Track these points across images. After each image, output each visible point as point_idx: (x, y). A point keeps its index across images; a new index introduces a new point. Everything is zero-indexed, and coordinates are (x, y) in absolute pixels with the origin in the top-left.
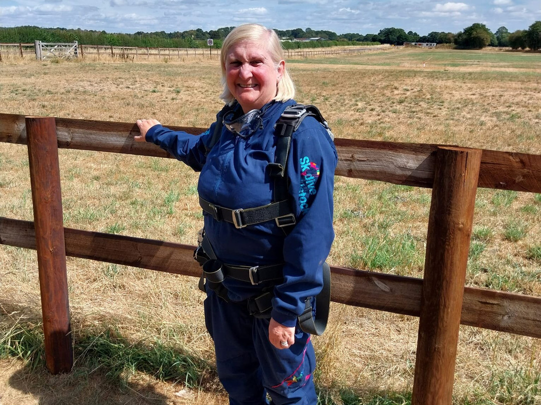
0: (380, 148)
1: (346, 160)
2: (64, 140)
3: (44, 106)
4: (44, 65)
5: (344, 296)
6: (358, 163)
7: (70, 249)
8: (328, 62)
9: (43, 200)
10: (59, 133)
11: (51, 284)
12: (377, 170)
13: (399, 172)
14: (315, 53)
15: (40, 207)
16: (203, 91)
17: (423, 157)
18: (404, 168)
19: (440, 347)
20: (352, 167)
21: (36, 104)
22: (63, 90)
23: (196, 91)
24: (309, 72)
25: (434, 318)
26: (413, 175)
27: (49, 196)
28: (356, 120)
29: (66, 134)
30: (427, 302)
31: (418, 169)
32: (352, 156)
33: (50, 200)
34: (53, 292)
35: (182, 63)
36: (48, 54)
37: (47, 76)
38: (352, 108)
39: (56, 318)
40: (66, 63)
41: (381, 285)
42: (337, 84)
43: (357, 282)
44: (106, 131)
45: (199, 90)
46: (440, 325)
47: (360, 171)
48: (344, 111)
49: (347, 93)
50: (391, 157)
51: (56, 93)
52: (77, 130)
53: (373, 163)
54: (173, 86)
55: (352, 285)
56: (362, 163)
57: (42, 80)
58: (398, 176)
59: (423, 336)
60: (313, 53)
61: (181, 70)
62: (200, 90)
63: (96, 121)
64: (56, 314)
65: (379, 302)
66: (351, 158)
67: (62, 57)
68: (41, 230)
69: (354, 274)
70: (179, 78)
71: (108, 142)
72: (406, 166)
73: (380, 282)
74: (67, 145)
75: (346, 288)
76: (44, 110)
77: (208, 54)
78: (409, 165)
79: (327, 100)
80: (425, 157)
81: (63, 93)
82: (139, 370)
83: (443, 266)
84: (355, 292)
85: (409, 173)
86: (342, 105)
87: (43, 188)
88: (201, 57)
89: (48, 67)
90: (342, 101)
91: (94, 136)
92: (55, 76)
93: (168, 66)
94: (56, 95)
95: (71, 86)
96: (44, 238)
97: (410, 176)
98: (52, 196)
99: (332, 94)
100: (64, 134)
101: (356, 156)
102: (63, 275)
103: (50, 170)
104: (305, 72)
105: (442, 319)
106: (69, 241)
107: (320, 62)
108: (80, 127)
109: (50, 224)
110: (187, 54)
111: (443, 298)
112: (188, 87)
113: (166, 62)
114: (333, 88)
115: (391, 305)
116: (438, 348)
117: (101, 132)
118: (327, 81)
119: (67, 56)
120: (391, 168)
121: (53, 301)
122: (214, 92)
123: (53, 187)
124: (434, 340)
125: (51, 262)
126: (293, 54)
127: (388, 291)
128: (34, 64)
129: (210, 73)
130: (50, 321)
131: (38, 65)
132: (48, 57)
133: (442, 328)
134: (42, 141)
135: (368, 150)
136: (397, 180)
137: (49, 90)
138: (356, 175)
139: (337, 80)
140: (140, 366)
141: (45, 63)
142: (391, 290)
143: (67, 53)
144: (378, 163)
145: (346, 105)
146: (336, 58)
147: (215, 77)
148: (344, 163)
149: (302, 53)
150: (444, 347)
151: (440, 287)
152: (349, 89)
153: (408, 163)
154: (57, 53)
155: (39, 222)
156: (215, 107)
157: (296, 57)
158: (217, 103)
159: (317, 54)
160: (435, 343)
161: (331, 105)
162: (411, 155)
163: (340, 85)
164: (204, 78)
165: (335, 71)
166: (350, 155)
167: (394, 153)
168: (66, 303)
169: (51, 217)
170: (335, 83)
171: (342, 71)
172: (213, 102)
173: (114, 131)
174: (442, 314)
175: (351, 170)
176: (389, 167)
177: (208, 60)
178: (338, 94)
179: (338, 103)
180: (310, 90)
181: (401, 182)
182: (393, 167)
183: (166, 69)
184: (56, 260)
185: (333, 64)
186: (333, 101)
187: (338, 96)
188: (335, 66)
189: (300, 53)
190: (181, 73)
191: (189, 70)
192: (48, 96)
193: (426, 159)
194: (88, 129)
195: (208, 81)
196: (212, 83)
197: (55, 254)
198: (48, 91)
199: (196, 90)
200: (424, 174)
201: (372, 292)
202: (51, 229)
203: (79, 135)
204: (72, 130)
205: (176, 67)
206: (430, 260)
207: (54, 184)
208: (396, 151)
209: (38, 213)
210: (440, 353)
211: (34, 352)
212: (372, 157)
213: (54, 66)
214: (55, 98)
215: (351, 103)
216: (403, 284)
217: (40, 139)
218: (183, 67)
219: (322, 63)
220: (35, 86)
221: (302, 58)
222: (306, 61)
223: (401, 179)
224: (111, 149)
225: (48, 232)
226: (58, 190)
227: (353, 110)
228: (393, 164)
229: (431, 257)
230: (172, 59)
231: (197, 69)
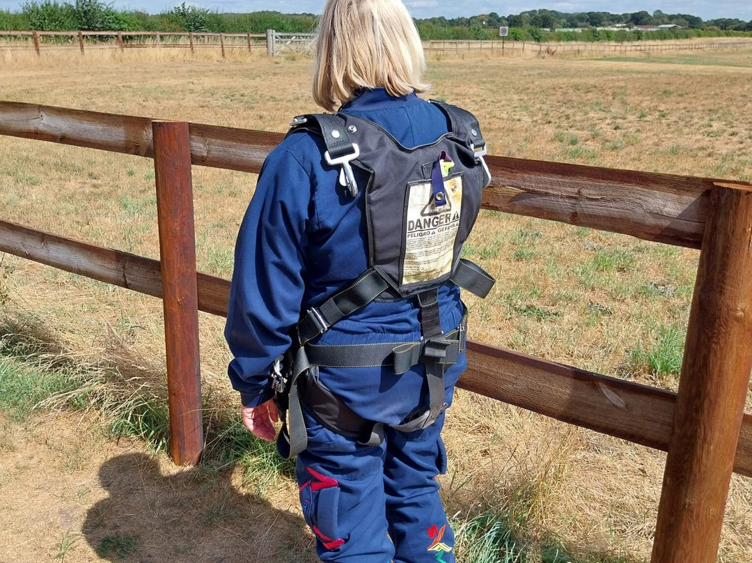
0: (622, 181)
1: (570, 197)
2: (198, 154)
3: (261, 117)
4: (276, 63)
5: (555, 406)
6: (588, 203)
7: (203, 302)
8: (681, 62)
9: (170, 234)
10: (194, 144)
11: (178, 345)
12: (616, 215)
13: (651, 221)
14: (664, 47)
15: (167, 242)
16: (479, 100)
17: (690, 199)
18: (658, 215)
19: (692, 503)
20: (578, 209)
21: (252, 113)
22: (291, 97)
23: (467, 101)
24: (645, 76)
25: (686, 457)
26: (672, 226)
27: (178, 229)
28: (703, 148)
29: (202, 146)
30: (677, 431)
31: (680, 217)
32: (579, 192)
33: (179, 234)
34: (180, 356)
35: (461, 61)
36: (283, 48)
37: (276, 77)
38: (701, 131)
39: (183, 390)
40: (305, 60)
41: (612, 396)
42: (687, 94)
43: (575, 388)
44: (248, 142)
45: (472, 99)
46: (696, 469)
47: (590, 216)
48: (687, 134)
49: (700, 108)
50: (638, 196)
51: (282, 100)
52: (214, 140)
53: (611, 204)
54: (437, 93)
55: (568, 391)
56: (593, 203)
57: (268, 83)
58: (648, 226)
59: (668, 482)
60: (660, 47)
61: (455, 71)
62: (475, 98)
63: (236, 129)
64: (182, 385)
65: (608, 422)
66: (576, 194)
67: (300, 52)
68: (167, 273)
69: (571, 375)
70: (449, 82)
71: (250, 159)
72: (662, 211)
73: (610, 391)
74: (202, 161)
75: (559, 394)
76: (260, 122)
77: (499, 48)
78: (666, 209)
79: (664, 116)
80: (693, 199)
81: (290, 101)
82: (284, 475)
83: (705, 376)
84: (573, 403)
85: (666, 223)
86: (686, 126)
87: (170, 218)
88: (489, 52)
89: (280, 65)
90: (688, 119)
91: (234, 150)
92: (287, 78)
93: (440, 66)
94: (280, 102)
95: (303, 91)
96: (170, 284)
97: (668, 229)
98: (182, 229)
99: (674, 108)
100: (199, 146)
101: (585, 192)
102: (194, 336)
103: (180, 193)
104: (640, 76)
105: (699, 461)
106: (202, 290)
107: (669, 60)
108: (217, 137)
109: (179, 265)
110: (469, 49)
111: (702, 427)
112: (458, 95)
113: (438, 59)
114: (679, 99)
115: (625, 429)
116: (690, 504)
117: (242, 144)
118: (671, 88)
119: (307, 51)
120: (638, 214)
121: (180, 368)
122: (493, 102)
123: (182, 217)
124: (684, 491)
125: (178, 317)
126: (628, 48)
127: (622, 406)
128: (264, 61)
129: (496, 74)
130: (174, 394)
131: (269, 63)
132: (283, 52)
133: (698, 475)
134: (170, 155)
135: (603, 184)
136: (647, 233)
137: (274, 96)
138: (582, 221)
139: (688, 87)
140: (287, 469)
141: (278, 60)
142: (627, 406)
143: (307, 47)
144: (618, 205)
145: (692, 125)
146: (696, 56)
147: (502, 80)
148: (566, 202)
149: (643, 48)
150: (699, 504)
151: (698, 410)
152: (703, 102)
153: (665, 206)
154: (293, 47)
155: (165, 262)
156: (489, 123)
157: (632, 53)
158: (494, 117)
159: (665, 49)
160: (686, 496)
161: (668, 125)
162: (671, 195)
163: (690, 95)
164: (484, 82)
165: (688, 75)
166: (576, 190)
167: (645, 190)
168: (196, 372)
169: (179, 257)
170: (684, 92)
171: (700, 75)
172: (488, 116)
173: (258, 144)
174: (699, 451)
175: (576, 213)
176: (635, 212)
177: (498, 56)
178: (685, 108)
179: (680, 122)
180: (641, 102)
181: (652, 237)
182: (641, 211)
183: (436, 70)
184: (185, 314)
185: (690, 64)
186: (674, 119)
187: (683, 111)
188: (691, 68)
189: (639, 48)
190: (454, 75)
191: (468, 71)
192: (270, 103)
193: (694, 202)
194: (228, 139)
195: (489, 86)
196: (495, 89)
197: (183, 306)
198: (272, 97)
199: (469, 98)
200: (690, 227)
201: (597, 405)
202: (179, 272)
203: (216, 147)
204: (209, 140)
205: (450, 66)
206: (688, 365)
207: (185, 213)
208: (647, 186)
209: (164, 251)
210: (692, 512)
211: (159, 432)
212: (610, 194)
213: (288, 64)
214: (279, 107)
215: (702, 123)
216: (644, 398)
217: (168, 151)
218: (460, 66)
219: (672, 63)
220: (257, 90)
221: (642, 54)
222: (648, 59)
223: (653, 232)
224: (253, 168)
225: (176, 276)
226: (189, 221)
227: (703, 133)
228: (641, 206)
229: (690, 361)
230: (446, 55)
231: (478, 70)
